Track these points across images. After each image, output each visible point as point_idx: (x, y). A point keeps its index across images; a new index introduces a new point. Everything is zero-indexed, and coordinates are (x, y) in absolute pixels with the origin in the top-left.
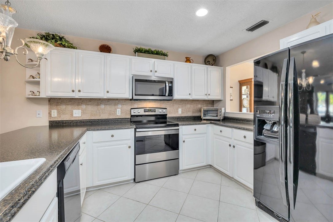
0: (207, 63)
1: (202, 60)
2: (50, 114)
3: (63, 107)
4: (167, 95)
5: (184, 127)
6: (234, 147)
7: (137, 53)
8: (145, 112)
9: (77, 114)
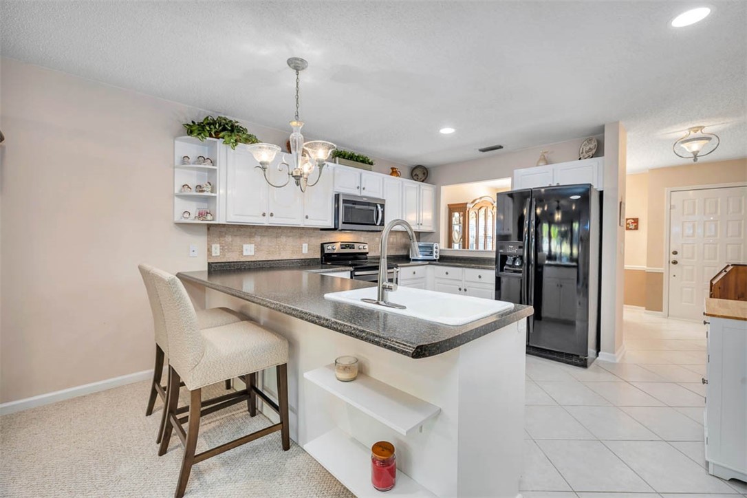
0: (415, 178)
1: (407, 172)
2: (209, 250)
3: (229, 239)
4: (378, 224)
5: (402, 269)
6: (465, 290)
7: (337, 158)
8: (342, 248)
9: (249, 251)
